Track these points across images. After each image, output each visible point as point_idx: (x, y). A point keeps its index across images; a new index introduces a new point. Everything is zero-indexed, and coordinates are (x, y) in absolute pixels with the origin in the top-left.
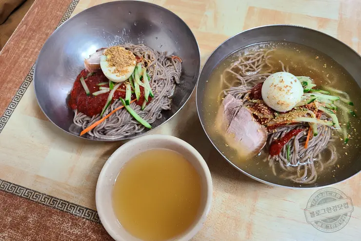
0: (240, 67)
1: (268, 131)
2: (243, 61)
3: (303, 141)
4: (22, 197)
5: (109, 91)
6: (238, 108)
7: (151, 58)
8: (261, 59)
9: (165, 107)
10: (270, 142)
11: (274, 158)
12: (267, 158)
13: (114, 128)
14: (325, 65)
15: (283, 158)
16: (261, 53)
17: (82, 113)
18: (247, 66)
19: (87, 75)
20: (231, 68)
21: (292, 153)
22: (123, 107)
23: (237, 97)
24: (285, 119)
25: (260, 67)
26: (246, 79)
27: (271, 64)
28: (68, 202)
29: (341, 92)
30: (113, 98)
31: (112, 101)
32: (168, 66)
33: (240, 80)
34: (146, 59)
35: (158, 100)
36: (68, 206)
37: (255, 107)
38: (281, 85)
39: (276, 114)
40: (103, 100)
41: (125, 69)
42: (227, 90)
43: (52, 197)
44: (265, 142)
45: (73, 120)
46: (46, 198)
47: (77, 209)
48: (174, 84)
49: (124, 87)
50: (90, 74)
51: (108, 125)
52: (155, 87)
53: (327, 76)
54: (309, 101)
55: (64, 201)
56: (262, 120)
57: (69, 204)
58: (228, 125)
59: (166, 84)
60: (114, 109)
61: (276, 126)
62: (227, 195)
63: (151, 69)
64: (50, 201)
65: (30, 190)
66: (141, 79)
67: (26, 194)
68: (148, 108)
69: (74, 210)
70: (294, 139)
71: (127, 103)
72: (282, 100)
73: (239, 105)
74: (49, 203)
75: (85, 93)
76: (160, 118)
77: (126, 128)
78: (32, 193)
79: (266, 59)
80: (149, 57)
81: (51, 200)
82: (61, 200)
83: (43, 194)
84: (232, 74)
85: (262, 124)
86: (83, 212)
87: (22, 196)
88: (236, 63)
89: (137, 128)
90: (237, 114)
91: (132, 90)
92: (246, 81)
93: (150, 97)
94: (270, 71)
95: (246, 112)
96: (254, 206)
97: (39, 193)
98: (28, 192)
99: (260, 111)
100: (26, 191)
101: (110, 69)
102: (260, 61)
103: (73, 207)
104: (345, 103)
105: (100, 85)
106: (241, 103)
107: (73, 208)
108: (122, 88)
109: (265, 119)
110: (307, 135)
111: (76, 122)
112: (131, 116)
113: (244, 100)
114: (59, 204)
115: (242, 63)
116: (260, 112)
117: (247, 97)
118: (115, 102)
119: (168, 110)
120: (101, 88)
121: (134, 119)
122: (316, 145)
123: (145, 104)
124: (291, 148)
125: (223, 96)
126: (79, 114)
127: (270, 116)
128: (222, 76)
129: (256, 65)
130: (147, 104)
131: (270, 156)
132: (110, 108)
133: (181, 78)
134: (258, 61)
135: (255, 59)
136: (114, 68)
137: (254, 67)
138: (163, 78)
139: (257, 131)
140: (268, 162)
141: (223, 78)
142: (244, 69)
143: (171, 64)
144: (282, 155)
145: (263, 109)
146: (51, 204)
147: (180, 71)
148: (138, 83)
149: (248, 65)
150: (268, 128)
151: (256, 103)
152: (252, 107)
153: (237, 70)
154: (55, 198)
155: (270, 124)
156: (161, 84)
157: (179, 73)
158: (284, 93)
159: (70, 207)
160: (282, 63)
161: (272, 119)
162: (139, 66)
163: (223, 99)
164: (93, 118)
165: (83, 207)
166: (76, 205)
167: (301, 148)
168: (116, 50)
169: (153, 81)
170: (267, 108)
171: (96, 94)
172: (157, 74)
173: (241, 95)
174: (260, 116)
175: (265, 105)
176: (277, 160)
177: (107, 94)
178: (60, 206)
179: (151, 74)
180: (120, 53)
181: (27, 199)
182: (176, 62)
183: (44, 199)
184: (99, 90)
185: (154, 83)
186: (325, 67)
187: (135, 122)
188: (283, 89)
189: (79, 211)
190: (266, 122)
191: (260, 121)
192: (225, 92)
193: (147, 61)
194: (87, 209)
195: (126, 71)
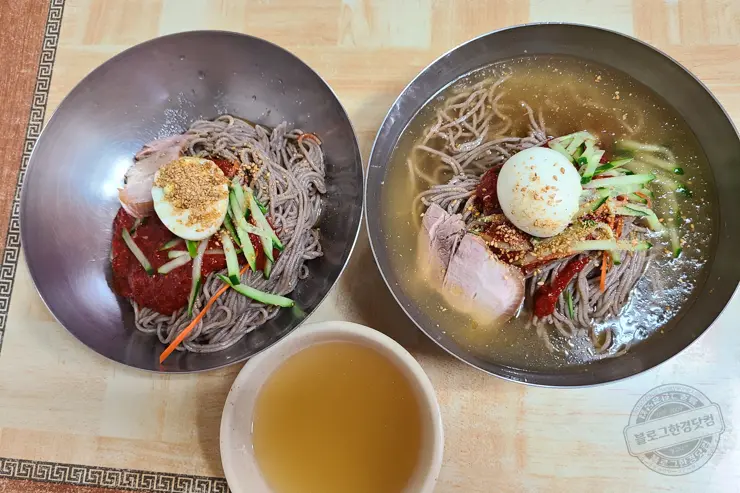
0: (444, 136)
1: (525, 274)
2: (448, 118)
3: (595, 276)
4: (84, 485)
5: (189, 259)
6: (457, 236)
7: (255, 159)
8: (483, 108)
9: (312, 255)
10: (532, 291)
11: (544, 320)
12: (532, 321)
13: (222, 328)
14: (617, 93)
15: (562, 317)
16: (479, 92)
17: (148, 307)
18: (457, 130)
19: (133, 225)
20: (426, 140)
21: (578, 303)
22: (226, 287)
23: (450, 208)
24: (554, 250)
25: (483, 125)
26: (460, 160)
27: (505, 112)
28: (173, 475)
29: (655, 148)
30: (202, 273)
31: (203, 280)
32: (295, 161)
33: (449, 165)
34: (247, 164)
35: (292, 247)
36: (176, 481)
37: (489, 230)
38: (534, 187)
39: (535, 242)
40: (183, 282)
41: (209, 209)
42: (427, 192)
43: (141, 472)
44: (521, 297)
45: (134, 324)
46: (130, 476)
47: (194, 483)
48: (316, 194)
49: (217, 243)
50: (138, 222)
51: (208, 328)
52: (281, 222)
53: (624, 117)
54: (595, 204)
55: (166, 474)
56: (508, 256)
57: (177, 479)
58: (444, 271)
59: (301, 206)
60: (211, 294)
61: (538, 264)
62: (467, 394)
63: (262, 185)
64: (140, 480)
65: (95, 468)
66: (249, 217)
67: (90, 478)
68: (278, 268)
69: (189, 487)
70: (577, 278)
71: (234, 280)
72: (542, 217)
73: (459, 230)
74: (139, 485)
75: (142, 267)
76: (305, 277)
77: (245, 320)
78: (100, 473)
79: (494, 104)
80: (251, 159)
81: (140, 477)
82: (159, 473)
83: (121, 470)
84: (430, 153)
85: (510, 264)
86: (207, 486)
87: (84, 482)
88: (435, 129)
89: (265, 312)
90: (456, 249)
91: (236, 246)
92: (461, 163)
93: (277, 251)
94: (505, 130)
95: (475, 245)
96: (522, 403)
97: (115, 470)
98: (93, 473)
99: (501, 238)
100: (88, 471)
101: (178, 217)
102: (482, 114)
103: (186, 481)
104: (668, 171)
105: (167, 247)
106: (461, 225)
107: (187, 484)
108: (215, 247)
109: (514, 253)
110: (601, 264)
111: (142, 325)
112: (248, 298)
113: (467, 214)
114: (158, 481)
115: (446, 126)
116: (502, 240)
117: (469, 207)
118: (209, 279)
119: (318, 258)
120: (172, 254)
121: (255, 301)
122: (621, 278)
123: (269, 266)
124: (574, 294)
125: (420, 208)
126: (143, 310)
127: (523, 247)
128: (410, 163)
129: (475, 123)
130: (274, 265)
131: (536, 318)
132: (202, 293)
133: (328, 179)
134: (478, 112)
135: (470, 108)
136: (187, 213)
137: (473, 129)
138: (291, 197)
139: (504, 278)
140: (534, 328)
141: (412, 166)
142: (450, 137)
143: (300, 156)
144: (559, 312)
145: (506, 236)
146: (144, 486)
147: (323, 167)
148: (243, 229)
149: (458, 126)
150: (524, 269)
151: (490, 223)
152: (484, 232)
153: (438, 143)
154: (148, 473)
155: (526, 261)
156: (292, 210)
157: (321, 173)
158: (543, 204)
159: (181, 483)
160: (528, 107)
161: (527, 252)
162: (237, 186)
163: (422, 215)
164: (174, 317)
165: (205, 478)
166: (191, 477)
167: (593, 292)
168: (179, 170)
169: (273, 211)
170: (514, 231)
171: (164, 269)
172: (278, 192)
173: (456, 204)
174: (504, 248)
175: (510, 225)
176: (551, 322)
177: (187, 268)
178: (160, 485)
179: (265, 198)
180: (190, 175)
181: (95, 486)
182: (308, 150)
183: (127, 479)
184: (169, 260)
185: (276, 214)
186: (618, 98)
187: (259, 305)
188: (540, 195)
189: (199, 486)
190: (517, 258)
191: (504, 258)
192: (423, 199)
193: (249, 168)
194: (213, 479)
195: (214, 214)
